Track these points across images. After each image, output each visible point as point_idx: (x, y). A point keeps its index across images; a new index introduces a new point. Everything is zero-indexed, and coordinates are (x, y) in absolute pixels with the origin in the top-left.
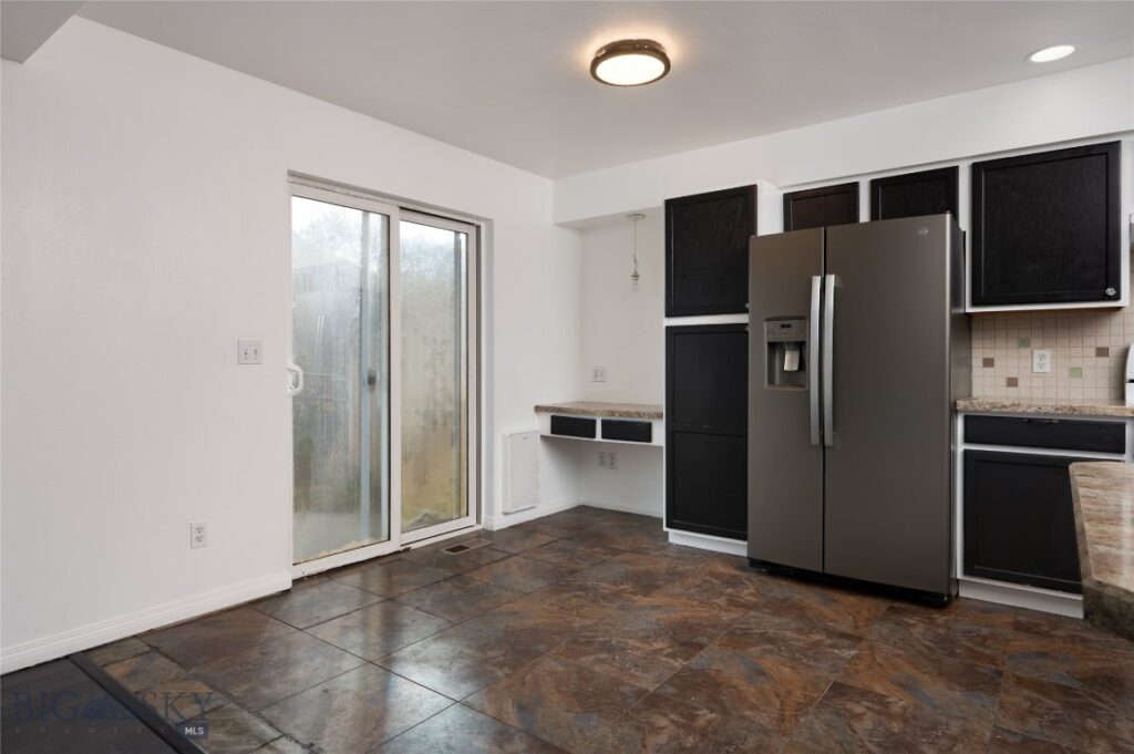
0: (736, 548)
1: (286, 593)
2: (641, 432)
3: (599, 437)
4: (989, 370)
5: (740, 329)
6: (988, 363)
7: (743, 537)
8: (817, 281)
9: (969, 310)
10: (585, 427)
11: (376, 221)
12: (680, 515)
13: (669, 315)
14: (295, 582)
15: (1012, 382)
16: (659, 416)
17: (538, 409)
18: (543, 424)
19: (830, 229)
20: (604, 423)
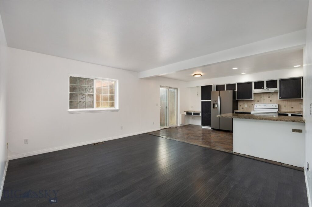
0: (209, 128)
1: (160, 130)
2: (198, 114)
3: (193, 115)
4: (240, 107)
5: (210, 102)
6: (240, 106)
7: (210, 126)
8: (218, 97)
9: (237, 100)
10: (191, 114)
11: (167, 89)
12: (203, 124)
13: (202, 100)
14: (161, 129)
15: (243, 108)
16: (200, 112)
17: (185, 111)
18: (185, 113)
19: (220, 91)
20: (194, 113)
